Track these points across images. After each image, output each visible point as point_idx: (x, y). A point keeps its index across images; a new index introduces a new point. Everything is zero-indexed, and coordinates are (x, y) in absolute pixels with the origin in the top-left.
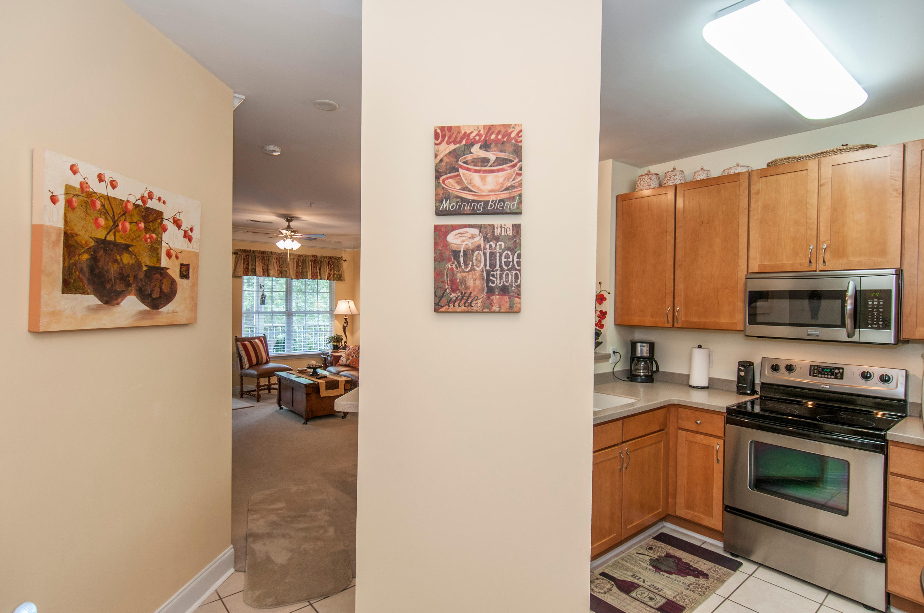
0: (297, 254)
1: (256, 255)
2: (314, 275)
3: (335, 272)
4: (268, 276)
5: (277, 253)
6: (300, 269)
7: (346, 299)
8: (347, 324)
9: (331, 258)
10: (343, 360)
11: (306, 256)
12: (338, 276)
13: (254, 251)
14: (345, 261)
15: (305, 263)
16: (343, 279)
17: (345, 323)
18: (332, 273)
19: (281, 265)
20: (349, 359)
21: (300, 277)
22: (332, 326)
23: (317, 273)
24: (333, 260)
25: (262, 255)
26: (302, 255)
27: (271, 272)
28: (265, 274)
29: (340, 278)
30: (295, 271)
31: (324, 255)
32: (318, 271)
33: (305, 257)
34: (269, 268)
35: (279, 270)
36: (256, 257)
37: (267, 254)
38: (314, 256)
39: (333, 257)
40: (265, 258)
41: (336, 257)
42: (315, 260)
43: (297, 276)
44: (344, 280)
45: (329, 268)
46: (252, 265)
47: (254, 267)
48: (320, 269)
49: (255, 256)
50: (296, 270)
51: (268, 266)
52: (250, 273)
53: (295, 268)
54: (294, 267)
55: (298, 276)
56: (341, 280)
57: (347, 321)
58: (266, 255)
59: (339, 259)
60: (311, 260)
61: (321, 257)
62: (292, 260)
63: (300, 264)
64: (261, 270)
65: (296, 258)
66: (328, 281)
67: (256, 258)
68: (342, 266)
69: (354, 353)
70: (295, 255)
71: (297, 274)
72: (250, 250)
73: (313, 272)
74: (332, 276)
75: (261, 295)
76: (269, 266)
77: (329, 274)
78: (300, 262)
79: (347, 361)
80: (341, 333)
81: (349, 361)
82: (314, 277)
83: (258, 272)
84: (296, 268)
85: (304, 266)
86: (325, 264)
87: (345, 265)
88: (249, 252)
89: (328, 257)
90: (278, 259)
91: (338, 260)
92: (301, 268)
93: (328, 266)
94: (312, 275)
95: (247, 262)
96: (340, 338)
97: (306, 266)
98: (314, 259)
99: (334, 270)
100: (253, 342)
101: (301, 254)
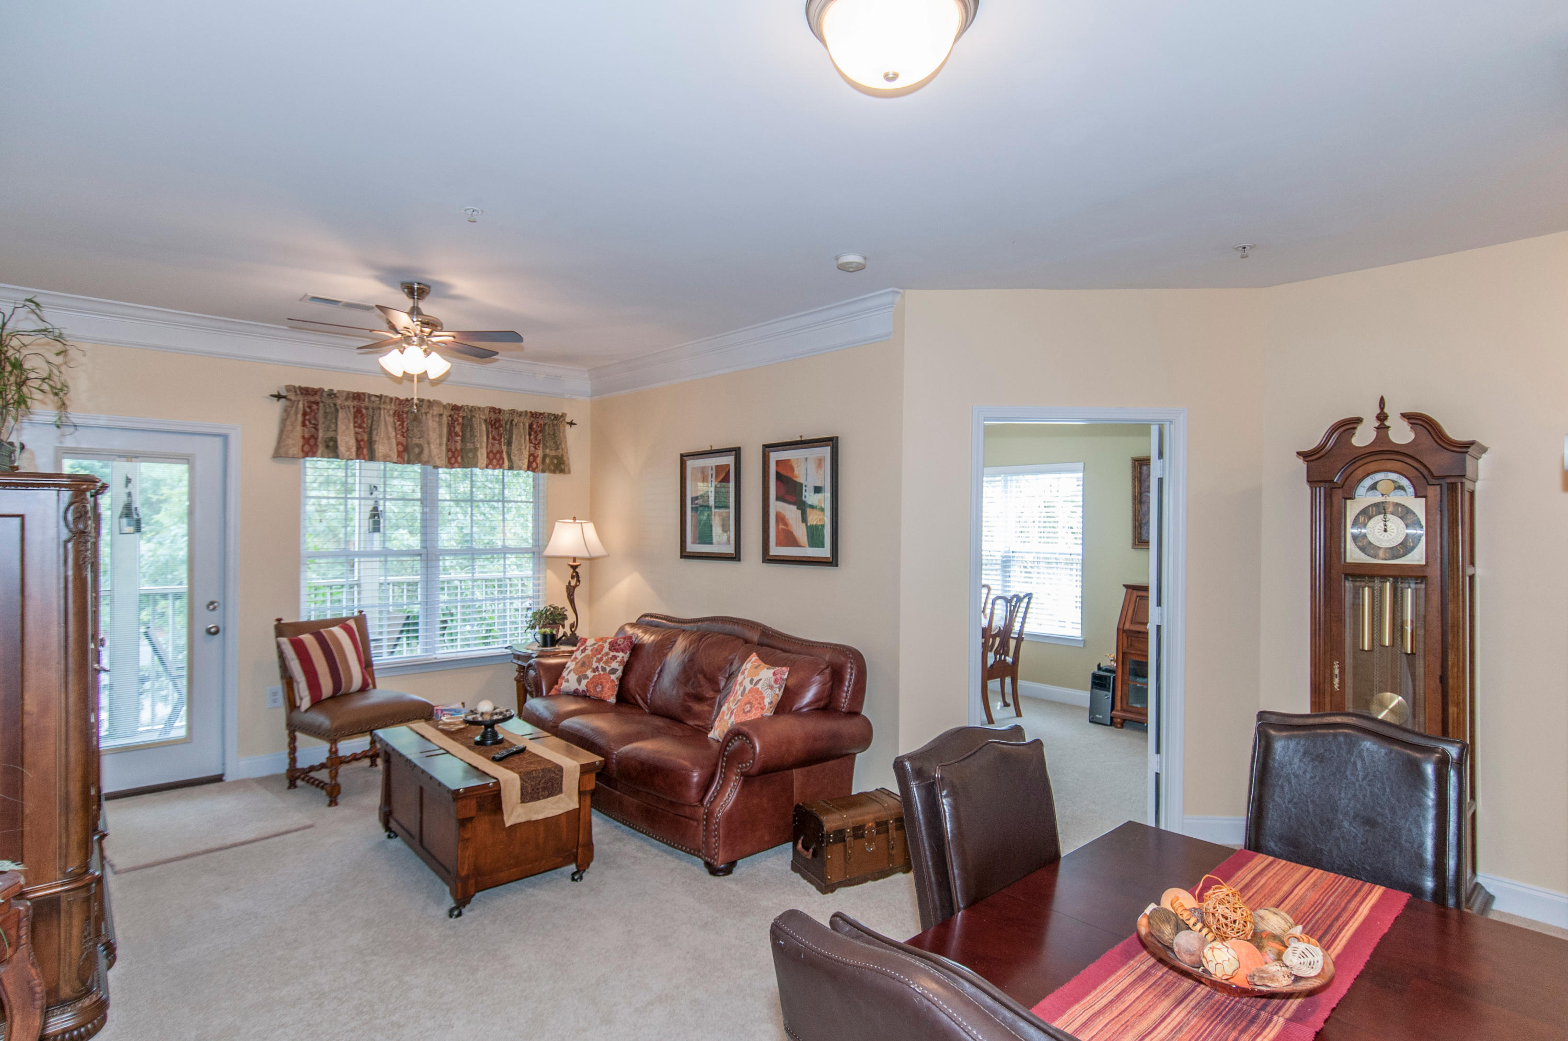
0: (449, 404)
1: (339, 402)
2: (495, 457)
3: (548, 451)
4: (372, 458)
5: (397, 399)
6: (456, 442)
7: (575, 519)
8: (578, 581)
9: (535, 415)
10: (570, 682)
11: (473, 410)
12: (555, 461)
13: (331, 394)
14: (571, 424)
15: (472, 426)
16: (566, 469)
17: (573, 577)
18: (540, 453)
19: (408, 430)
20: (586, 677)
21: (456, 461)
22: (539, 585)
23: (501, 452)
24: (541, 422)
25: (356, 403)
26: (462, 407)
27: (381, 449)
28: (362, 453)
29: (559, 466)
30: (444, 448)
31: (520, 408)
32: (504, 448)
33: (471, 411)
34: (376, 438)
35: (402, 444)
36: (338, 407)
37: (370, 401)
38: (493, 410)
39: (541, 414)
40: (364, 411)
41: (549, 414)
42: (498, 420)
43: (449, 459)
44: (569, 472)
45: (530, 442)
46: (327, 429)
47: (332, 434)
48: (509, 443)
49: (335, 405)
50: (447, 445)
51: (370, 433)
52: (321, 449)
53: (444, 440)
54: (441, 436)
55: (453, 460)
56: (562, 471)
57: (577, 573)
58: (366, 403)
59: (557, 419)
60: (486, 421)
61: (513, 412)
62: (437, 419)
63: (458, 429)
64: (352, 442)
65: (446, 413)
66: (530, 473)
67: (337, 411)
68: (565, 437)
69: (599, 660)
70: (445, 407)
71: (450, 454)
72: (321, 390)
73: (491, 451)
74: (539, 460)
76: (375, 433)
77: (531, 455)
78: (458, 424)
79: (579, 681)
80: (562, 602)
81: (584, 682)
82: (495, 460)
83: (342, 449)
84: (448, 440)
85: (468, 435)
86: (522, 431)
87: (571, 436)
88: (319, 394)
89: (529, 414)
90: (398, 415)
91: (555, 422)
92: (459, 438)
93: (530, 435)
94: (488, 457)
95: (313, 422)
96: (560, 614)
97: (473, 436)
98: (493, 416)
99: (545, 447)
100: (325, 634)
101: (459, 405)
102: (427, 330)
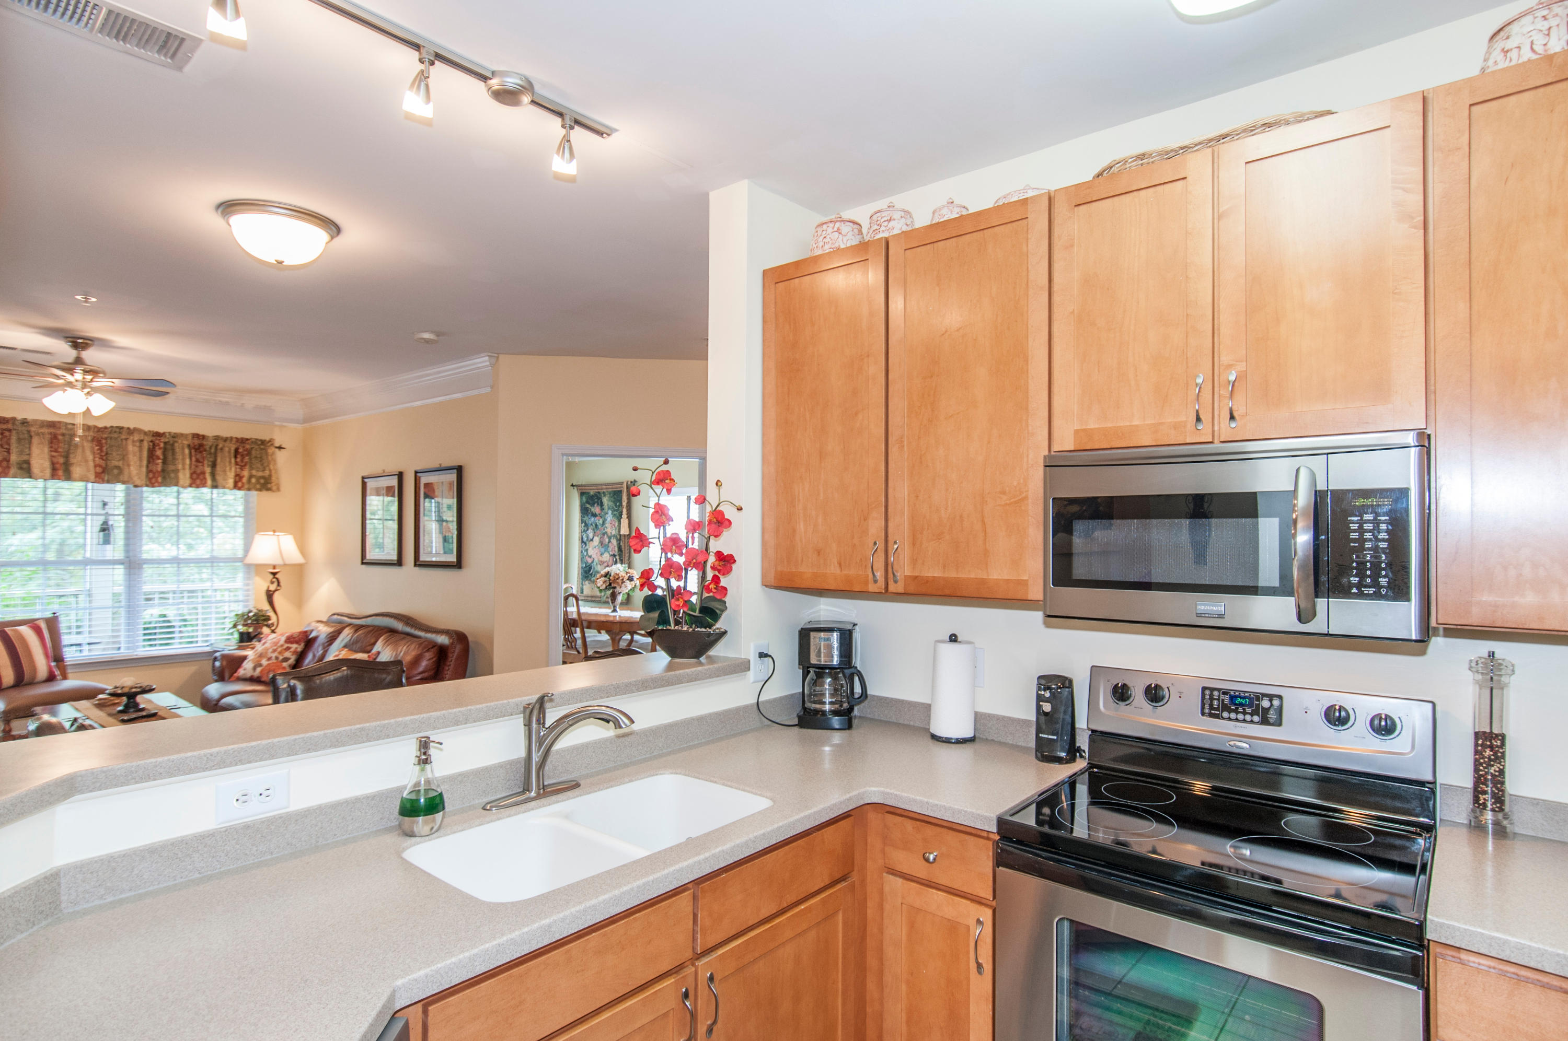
0: (150, 431)
1: (33, 429)
2: (198, 478)
3: (254, 472)
4: (68, 477)
5: (95, 427)
6: (158, 464)
7: (274, 532)
8: (279, 585)
9: (243, 441)
10: (247, 669)
11: (175, 436)
12: (262, 481)
13: (25, 422)
14: (280, 448)
15: (173, 450)
16: (274, 488)
17: (272, 583)
18: (246, 473)
19: (107, 454)
20: (261, 665)
21: (157, 481)
22: (248, 590)
23: (203, 473)
24: (248, 447)
25: (52, 430)
26: (164, 433)
27: (77, 471)
28: (57, 475)
29: (265, 484)
30: (144, 469)
31: (225, 434)
32: (208, 470)
33: (173, 437)
34: (72, 460)
35: (100, 466)
36: (33, 434)
37: (66, 429)
38: (196, 436)
39: (247, 440)
40: (60, 437)
41: (257, 439)
42: (201, 445)
43: (150, 479)
44: (278, 489)
45: (237, 464)
46: (21, 453)
47: (25, 458)
48: (214, 465)
49: (29, 432)
50: (147, 467)
51: (67, 457)
52: (13, 471)
53: (145, 463)
54: (141, 459)
55: (153, 480)
56: (268, 489)
57: (277, 579)
58: (63, 431)
59: (264, 444)
60: (189, 446)
61: (217, 438)
62: (138, 444)
63: (159, 453)
64: (47, 464)
65: (147, 439)
66: (240, 494)
67: (31, 437)
68: (275, 461)
69: (274, 651)
70: (145, 433)
71: (151, 475)
72: (14, 419)
73: (195, 472)
74: (245, 480)
75: (101, 522)
76: (72, 456)
77: (237, 475)
78: (160, 448)
79: (255, 668)
80: (266, 607)
81: (259, 670)
82: (197, 480)
83: (36, 469)
84: (149, 462)
85: (170, 457)
86: (227, 454)
87: (280, 456)
88: (11, 422)
89: (234, 440)
90: (96, 441)
91: (262, 447)
92: (160, 461)
93: (236, 457)
94: (191, 477)
95: (6, 446)
96: (263, 616)
97: (174, 459)
98: (197, 442)
99: (251, 468)
100: (10, 633)
101: (161, 431)
102: (89, 377)
